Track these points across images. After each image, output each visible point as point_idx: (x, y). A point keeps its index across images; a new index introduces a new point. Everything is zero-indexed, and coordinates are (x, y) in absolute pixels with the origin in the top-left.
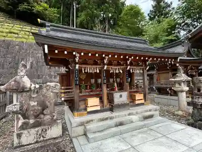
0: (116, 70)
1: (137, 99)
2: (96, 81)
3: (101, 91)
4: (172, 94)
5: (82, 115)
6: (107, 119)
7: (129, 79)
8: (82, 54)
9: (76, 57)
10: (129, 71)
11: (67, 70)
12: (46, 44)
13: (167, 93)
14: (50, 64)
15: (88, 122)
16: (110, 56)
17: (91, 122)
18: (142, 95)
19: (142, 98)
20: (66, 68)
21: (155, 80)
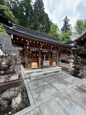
0: (45, 51)
1: (53, 64)
2: (36, 55)
3: (38, 59)
4: (67, 63)
5: (29, 70)
6: (40, 72)
7: (51, 55)
9: (27, 43)
10: (51, 52)
11: (23, 49)
13: (65, 62)
15: (31, 73)
16: (44, 44)
17: (33, 73)
18: (55, 62)
19: (55, 63)
21: (61, 57)
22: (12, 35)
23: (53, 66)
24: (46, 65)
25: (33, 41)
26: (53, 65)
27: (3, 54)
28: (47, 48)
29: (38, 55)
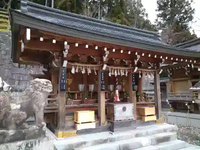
1: (146, 114)
3: (97, 102)
4: (192, 110)
10: (137, 74)
14: (21, 59)
16: (114, 50)
17: (83, 145)
18: (154, 109)
19: (154, 113)
23: (149, 123)
26: (147, 119)
28: (122, 64)
29: (92, 87)
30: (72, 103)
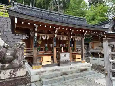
0: (63, 38)
3: (52, 52)
4: (102, 57)
6: (55, 70)
7: (73, 45)
8: (40, 25)
9: (36, 28)
10: (72, 39)
11: (28, 37)
12: (16, 17)
13: (98, 56)
14: (16, 32)
16: (59, 28)
17: (45, 72)
18: (80, 56)
19: (80, 58)
20: (28, 36)
21: (90, 47)
22: (16, 19)
23: (77, 62)
24: (64, 60)
25: (43, 25)
26: (77, 60)
27: (4, 44)
28: (65, 34)
29: (51, 45)
30: (40, 53)
